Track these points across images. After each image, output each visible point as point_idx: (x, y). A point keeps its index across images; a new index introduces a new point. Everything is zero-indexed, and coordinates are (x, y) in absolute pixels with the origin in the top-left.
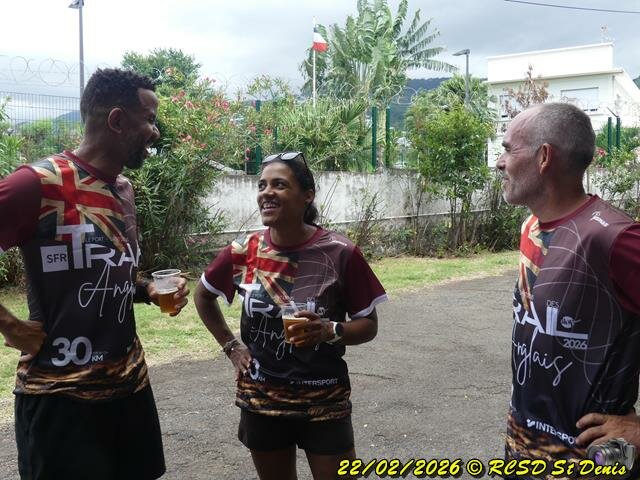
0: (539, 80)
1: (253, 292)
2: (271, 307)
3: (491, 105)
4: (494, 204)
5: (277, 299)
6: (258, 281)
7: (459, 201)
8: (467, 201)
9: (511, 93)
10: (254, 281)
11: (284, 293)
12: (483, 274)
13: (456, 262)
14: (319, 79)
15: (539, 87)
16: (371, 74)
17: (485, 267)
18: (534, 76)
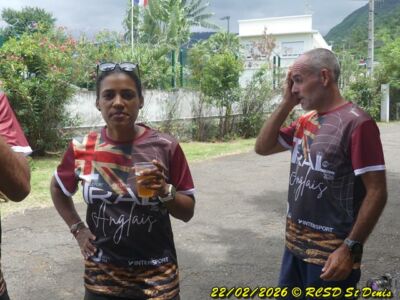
0: (271, 36)
1: (92, 181)
2: (110, 194)
3: (241, 50)
4: (245, 111)
5: (115, 187)
6: (96, 172)
7: (224, 108)
8: (229, 109)
9: (254, 45)
10: (93, 171)
11: (121, 181)
12: (239, 152)
13: (223, 144)
14: (135, 30)
15: (270, 41)
16: (168, 29)
17: (240, 148)
18: (268, 33)
